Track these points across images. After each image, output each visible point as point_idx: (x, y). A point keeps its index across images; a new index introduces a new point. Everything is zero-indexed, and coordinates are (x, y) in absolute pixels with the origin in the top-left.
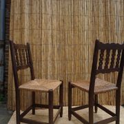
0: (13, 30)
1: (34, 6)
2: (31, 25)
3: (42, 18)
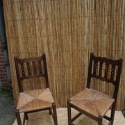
3: (35, 25)
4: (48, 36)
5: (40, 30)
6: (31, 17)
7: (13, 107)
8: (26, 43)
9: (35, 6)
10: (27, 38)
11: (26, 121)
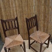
3: (9, 2)
4: (16, 7)
8: (5, 11)
11: (9, 51)
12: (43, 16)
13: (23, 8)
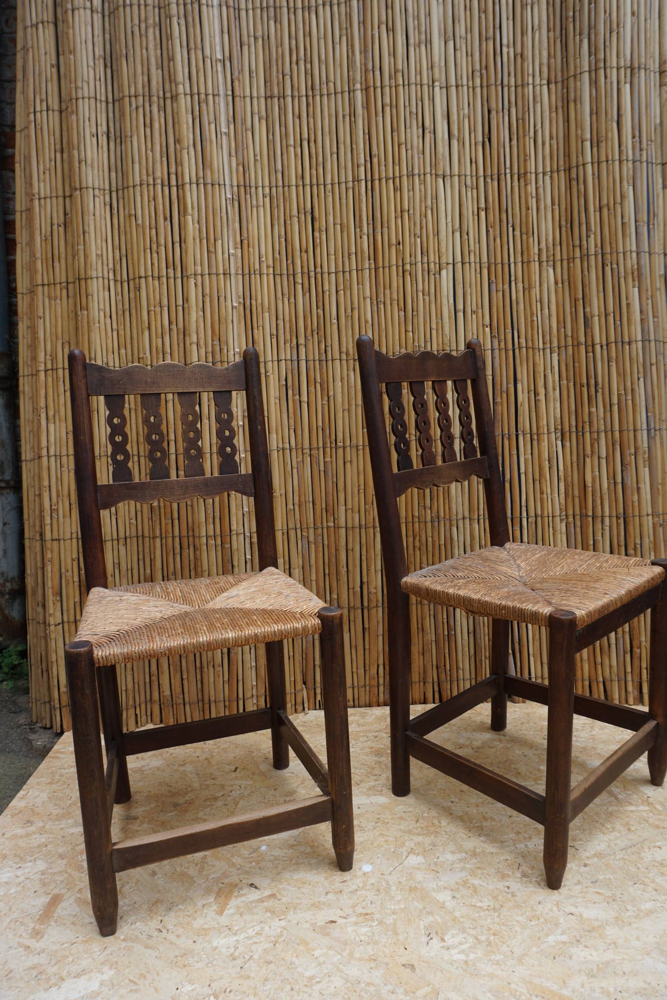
0: (32, 292)
1: (137, 144)
2: (125, 255)
5: (209, 242)
6: (160, 172)
7: (22, 719)
9: (186, 120)
10: (133, 282)
12: (553, 379)
13: (329, 285)
